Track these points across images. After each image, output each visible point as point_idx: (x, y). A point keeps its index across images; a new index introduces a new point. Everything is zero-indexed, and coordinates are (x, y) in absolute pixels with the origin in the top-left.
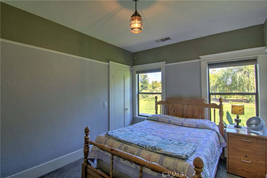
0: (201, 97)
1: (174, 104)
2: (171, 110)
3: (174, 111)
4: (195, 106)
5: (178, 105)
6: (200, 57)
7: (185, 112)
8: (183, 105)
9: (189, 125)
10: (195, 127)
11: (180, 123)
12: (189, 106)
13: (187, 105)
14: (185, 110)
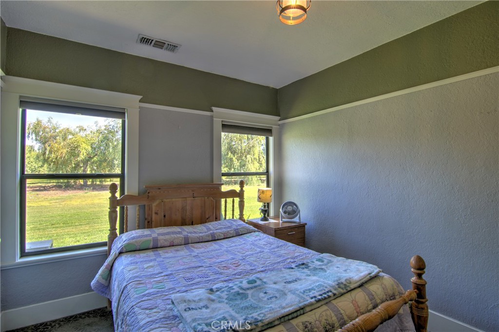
0: (212, 181)
1: (165, 200)
2: (156, 213)
3: (165, 216)
4: (206, 198)
5: (174, 200)
6: (214, 108)
7: (188, 213)
8: (184, 199)
9: (224, 234)
10: (235, 235)
11: (208, 236)
12: (196, 198)
13: (192, 198)
14: (188, 208)
